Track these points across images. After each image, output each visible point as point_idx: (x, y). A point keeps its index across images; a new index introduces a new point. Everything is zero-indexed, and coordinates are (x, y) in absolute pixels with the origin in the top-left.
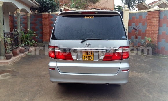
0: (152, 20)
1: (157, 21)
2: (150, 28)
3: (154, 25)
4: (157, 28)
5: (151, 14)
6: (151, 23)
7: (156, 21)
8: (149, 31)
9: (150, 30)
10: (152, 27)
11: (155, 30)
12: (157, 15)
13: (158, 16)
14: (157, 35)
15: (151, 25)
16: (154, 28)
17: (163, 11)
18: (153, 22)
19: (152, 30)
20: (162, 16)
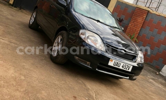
0: (138, 18)
1: (143, 22)
2: (132, 25)
3: (138, 24)
4: (140, 28)
5: (139, 11)
6: (135, 21)
7: (141, 21)
8: (130, 28)
9: (132, 27)
10: (135, 25)
11: (137, 29)
12: (145, 15)
13: (145, 17)
14: (137, 35)
15: (135, 23)
16: (137, 27)
17: (151, 13)
18: (139, 20)
19: (134, 28)
20: (149, 18)
